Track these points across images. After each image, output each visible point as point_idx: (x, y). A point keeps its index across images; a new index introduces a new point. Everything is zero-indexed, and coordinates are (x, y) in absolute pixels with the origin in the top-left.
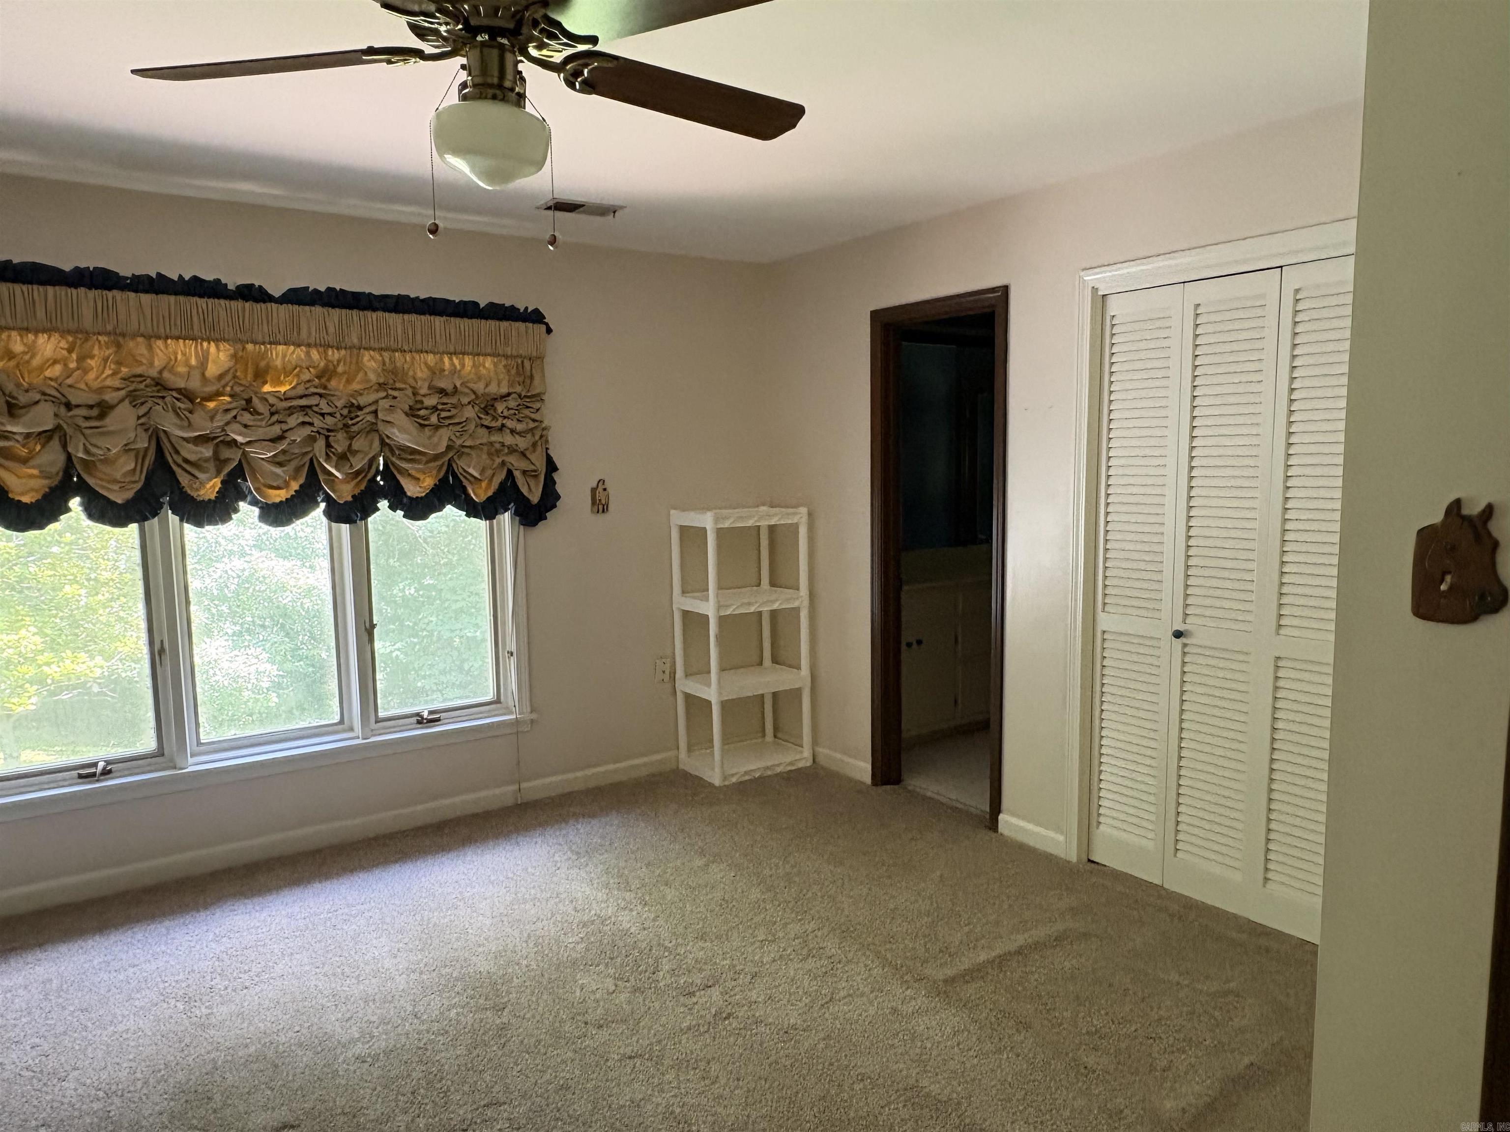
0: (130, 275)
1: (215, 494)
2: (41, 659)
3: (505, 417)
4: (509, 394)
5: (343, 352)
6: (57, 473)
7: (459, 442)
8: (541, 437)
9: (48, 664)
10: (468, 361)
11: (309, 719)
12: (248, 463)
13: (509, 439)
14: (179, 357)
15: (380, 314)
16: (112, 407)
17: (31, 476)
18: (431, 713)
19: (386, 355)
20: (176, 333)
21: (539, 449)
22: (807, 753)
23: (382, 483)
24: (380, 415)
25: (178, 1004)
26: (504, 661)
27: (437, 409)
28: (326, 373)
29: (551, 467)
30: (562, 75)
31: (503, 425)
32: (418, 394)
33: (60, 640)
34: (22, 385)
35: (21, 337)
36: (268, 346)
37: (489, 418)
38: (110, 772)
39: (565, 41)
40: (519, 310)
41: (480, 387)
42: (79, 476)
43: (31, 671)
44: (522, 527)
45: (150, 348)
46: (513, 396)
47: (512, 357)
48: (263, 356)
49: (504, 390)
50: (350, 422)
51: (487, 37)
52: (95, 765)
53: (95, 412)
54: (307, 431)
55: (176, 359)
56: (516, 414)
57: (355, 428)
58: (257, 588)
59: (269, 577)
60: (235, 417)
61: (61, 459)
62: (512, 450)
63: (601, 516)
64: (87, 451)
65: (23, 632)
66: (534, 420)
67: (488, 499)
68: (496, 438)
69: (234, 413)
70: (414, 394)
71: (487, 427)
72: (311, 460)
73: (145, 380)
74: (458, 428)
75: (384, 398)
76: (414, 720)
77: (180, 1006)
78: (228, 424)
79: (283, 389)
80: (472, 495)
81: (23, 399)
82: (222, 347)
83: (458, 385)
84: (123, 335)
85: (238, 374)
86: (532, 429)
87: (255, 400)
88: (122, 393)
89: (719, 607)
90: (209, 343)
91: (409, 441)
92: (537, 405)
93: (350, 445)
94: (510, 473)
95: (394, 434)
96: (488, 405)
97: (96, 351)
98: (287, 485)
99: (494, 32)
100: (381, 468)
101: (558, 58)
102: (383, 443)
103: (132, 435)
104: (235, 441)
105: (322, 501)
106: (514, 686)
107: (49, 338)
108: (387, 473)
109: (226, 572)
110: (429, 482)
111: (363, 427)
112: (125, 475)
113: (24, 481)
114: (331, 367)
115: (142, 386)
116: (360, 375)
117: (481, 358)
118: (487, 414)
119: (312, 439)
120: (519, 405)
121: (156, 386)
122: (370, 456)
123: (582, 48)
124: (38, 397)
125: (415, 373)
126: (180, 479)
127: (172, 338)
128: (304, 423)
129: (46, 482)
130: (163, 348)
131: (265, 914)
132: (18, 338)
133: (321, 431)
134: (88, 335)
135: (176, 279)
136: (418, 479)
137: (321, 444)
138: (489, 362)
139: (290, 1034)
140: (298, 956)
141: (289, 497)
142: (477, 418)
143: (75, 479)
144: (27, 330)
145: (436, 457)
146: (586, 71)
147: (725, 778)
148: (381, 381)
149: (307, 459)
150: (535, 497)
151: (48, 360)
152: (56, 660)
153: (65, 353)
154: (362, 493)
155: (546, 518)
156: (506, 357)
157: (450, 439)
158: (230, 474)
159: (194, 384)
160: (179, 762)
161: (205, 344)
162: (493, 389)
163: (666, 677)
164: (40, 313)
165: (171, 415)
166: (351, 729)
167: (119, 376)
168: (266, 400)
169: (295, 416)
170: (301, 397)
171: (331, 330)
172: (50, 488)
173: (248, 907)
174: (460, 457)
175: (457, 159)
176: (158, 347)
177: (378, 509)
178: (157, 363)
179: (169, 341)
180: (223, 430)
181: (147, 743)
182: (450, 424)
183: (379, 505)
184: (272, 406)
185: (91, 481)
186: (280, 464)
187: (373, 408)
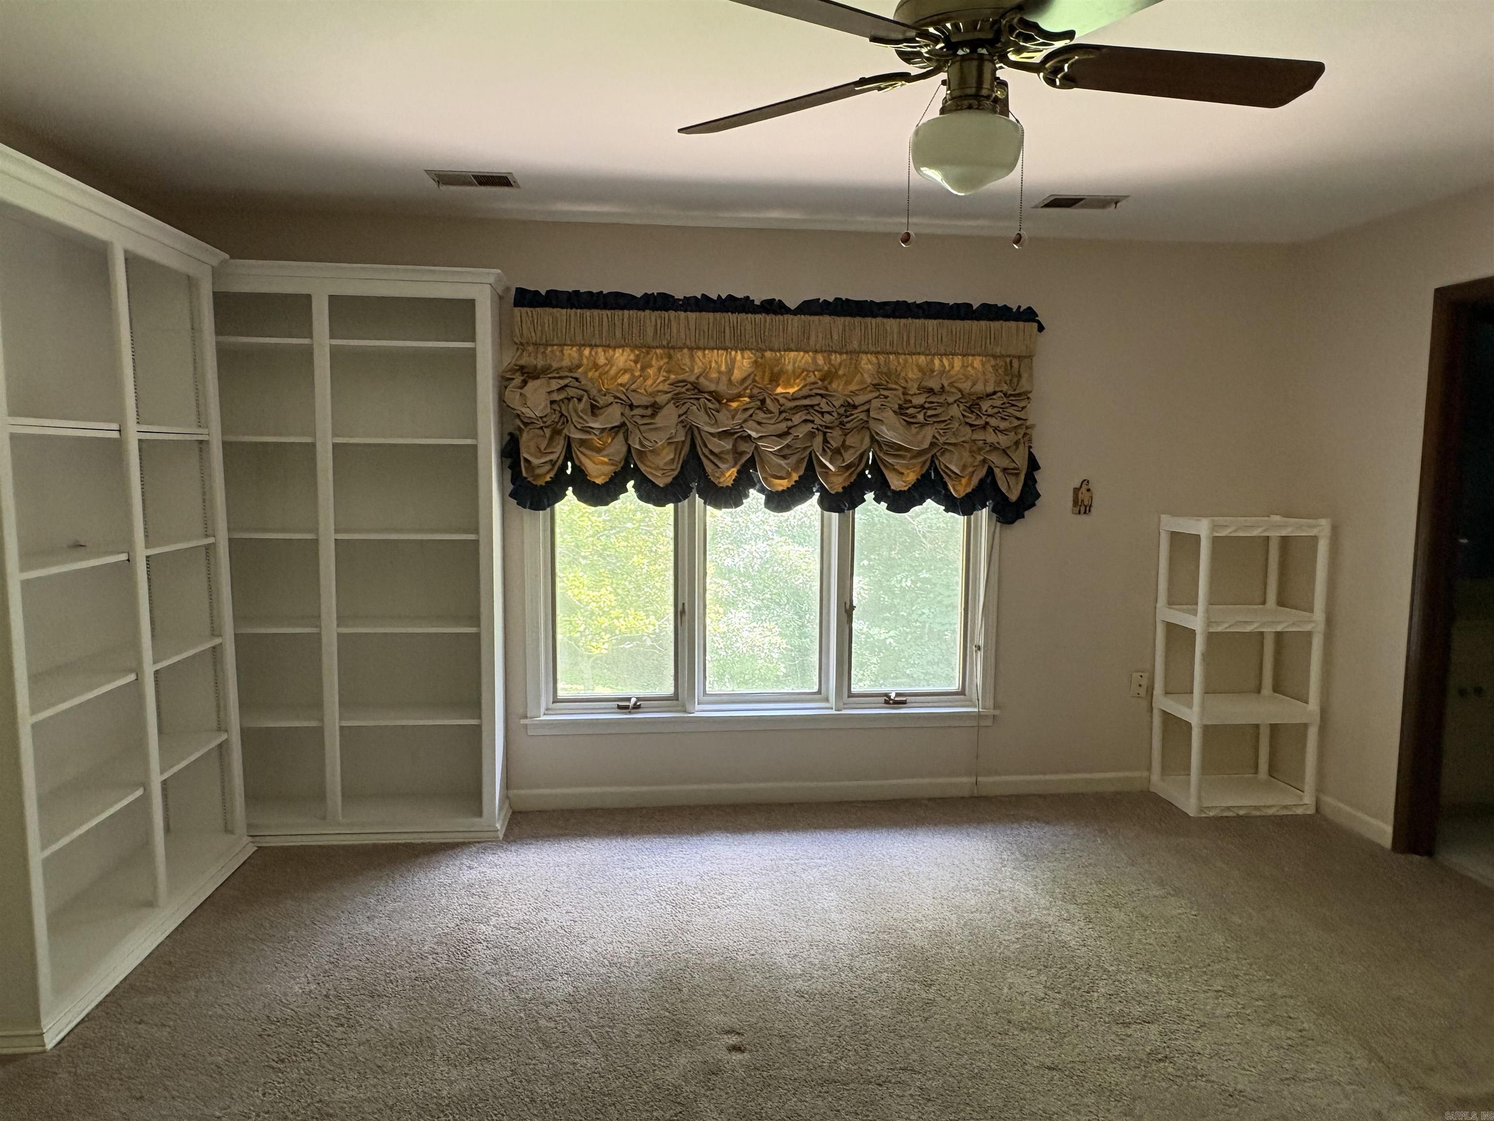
0: (682, 298)
1: (732, 482)
2: (614, 613)
3: (989, 415)
4: (995, 393)
5: (844, 356)
6: (620, 462)
7: (942, 440)
8: (1025, 434)
9: (618, 618)
10: (958, 362)
11: (793, 686)
12: (759, 456)
13: (991, 438)
14: (713, 364)
15: (879, 320)
16: (661, 408)
17: (604, 463)
18: (898, 695)
19: (881, 358)
20: (712, 344)
21: (1021, 447)
22: (1308, 799)
23: (869, 476)
24: (872, 414)
25: (668, 907)
26: (972, 656)
27: (925, 408)
28: (828, 376)
29: (1033, 465)
30: (1042, 74)
31: (987, 423)
32: (908, 394)
33: (627, 599)
34: (602, 390)
35: (605, 352)
36: (782, 353)
37: (973, 417)
38: (639, 707)
39: (1041, 41)
40: (1011, 309)
41: (966, 386)
42: (635, 465)
43: (605, 622)
44: (999, 524)
45: (692, 357)
46: (1000, 394)
47: (1002, 356)
48: (778, 360)
49: (990, 389)
50: (846, 420)
51: (968, 51)
52: (629, 699)
53: (649, 412)
54: (809, 427)
55: (710, 367)
56: (1001, 413)
57: (848, 426)
58: (775, 569)
59: (785, 560)
60: (751, 416)
61: (624, 449)
62: (994, 448)
63: (1084, 517)
64: (641, 443)
65: (603, 590)
66: (1018, 419)
67: (967, 494)
68: (979, 435)
69: (751, 412)
70: (904, 394)
71: (971, 425)
72: (810, 453)
73: (686, 385)
74: (942, 426)
75: (876, 398)
76: (882, 699)
77: (669, 908)
78: (745, 421)
79: (791, 391)
80: (952, 491)
81: (602, 401)
82: (746, 356)
83: (946, 385)
84: (673, 348)
85: (757, 378)
86: (1015, 427)
87: (768, 401)
88: (669, 395)
89: (1209, 623)
90: (736, 352)
91: (896, 438)
92: (1021, 404)
93: (844, 441)
94: (990, 471)
95: (881, 431)
96: (973, 404)
97: (654, 362)
98: (789, 475)
99: (973, 45)
100: (870, 462)
101: (1038, 57)
102: (873, 440)
103: (673, 431)
104: (749, 436)
105: (817, 491)
106: (979, 680)
107: (623, 351)
108: (875, 468)
109: (752, 553)
110: (912, 477)
111: (855, 425)
112: (666, 464)
113: (599, 467)
114: (833, 370)
115: (683, 390)
116: (857, 378)
117: (970, 358)
118: (972, 412)
119: (811, 435)
120: (1003, 404)
121: (694, 390)
122: (860, 452)
123: (1059, 44)
124: (611, 399)
125: (906, 375)
126: (707, 468)
127: (709, 349)
128: (806, 421)
129: (613, 468)
130: (701, 358)
131: (741, 848)
132: (603, 353)
133: (820, 427)
134: (650, 347)
135: (715, 298)
136: (902, 474)
137: (819, 439)
138: (977, 362)
139: (747, 956)
140: (761, 891)
141: (790, 486)
142: (961, 417)
143: (632, 466)
144: (609, 346)
145: (921, 453)
146: (1066, 66)
147: (1201, 810)
148: (875, 382)
149: (808, 452)
150: (1014, 496)
151: (621, 370)
152: (623, 615)
153: (633, 364)
154: (852, 485)
155: (1023, 517)
156: (995, 357)
157: (934, 437)
158: (743, 466)
159: (722, 388)
160: (689, 707)
161: (733, 353)
162: (979, 388)
163: (1143, 692)
164: (618, 334)
165: (702, 413)
166: (827, 700)
167: (668, 382)
168: (778, 401)
169: (800, 414)
170: (805, 397)
171: (835, 337)
172: (615, 473)
173: (729, 840)
174: (943, 454)
175: (933, 171)
176: (698, 357)
177: (864, 500)
178: (696, 371)
179: (707, 352)
180: (742, 427)
181: (668, 689)
182: (935, 422)
183: (865, 497)
184: (781, 406)
185: (642, 468)
186: (784, 457)
187: (865, 407)
